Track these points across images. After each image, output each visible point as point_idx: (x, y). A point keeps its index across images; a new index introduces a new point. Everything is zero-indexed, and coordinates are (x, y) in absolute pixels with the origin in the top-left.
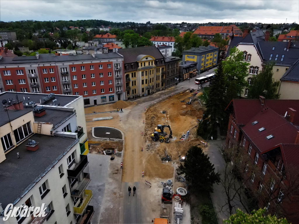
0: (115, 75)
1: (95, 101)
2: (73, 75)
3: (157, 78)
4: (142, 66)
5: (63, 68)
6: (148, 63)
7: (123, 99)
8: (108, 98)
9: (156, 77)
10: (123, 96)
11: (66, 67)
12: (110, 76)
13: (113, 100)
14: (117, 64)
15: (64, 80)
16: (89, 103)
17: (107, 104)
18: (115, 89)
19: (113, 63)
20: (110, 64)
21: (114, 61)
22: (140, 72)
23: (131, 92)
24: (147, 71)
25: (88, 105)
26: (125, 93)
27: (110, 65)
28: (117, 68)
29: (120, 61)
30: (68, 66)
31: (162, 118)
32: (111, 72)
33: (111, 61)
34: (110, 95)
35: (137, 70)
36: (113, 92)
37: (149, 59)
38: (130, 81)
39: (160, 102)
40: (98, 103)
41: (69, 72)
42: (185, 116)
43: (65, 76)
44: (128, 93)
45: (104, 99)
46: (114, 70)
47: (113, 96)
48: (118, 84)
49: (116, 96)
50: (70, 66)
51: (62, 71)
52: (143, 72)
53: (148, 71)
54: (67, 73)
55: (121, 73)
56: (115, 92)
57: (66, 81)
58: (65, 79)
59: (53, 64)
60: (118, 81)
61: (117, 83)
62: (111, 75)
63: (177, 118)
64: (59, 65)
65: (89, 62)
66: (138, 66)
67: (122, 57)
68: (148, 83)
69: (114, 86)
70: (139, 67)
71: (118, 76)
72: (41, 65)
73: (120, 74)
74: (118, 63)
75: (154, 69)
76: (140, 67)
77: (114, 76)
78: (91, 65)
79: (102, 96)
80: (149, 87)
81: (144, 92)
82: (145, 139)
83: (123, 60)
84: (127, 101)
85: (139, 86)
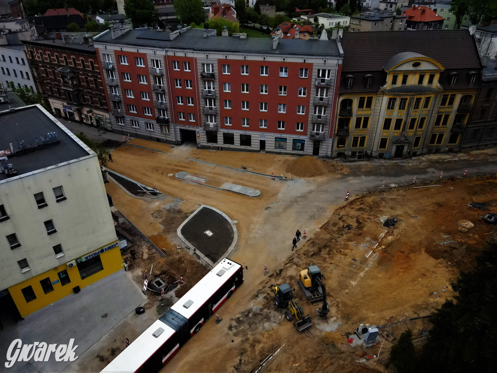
0: (314, 97)
1: (263, 144)
2: (223, 81)
3: (441, 119)
4: (394, 82)
5: (207, 64)
6: (417, 77)
7: (325, 152)
8: (290, 144)
9: (435, 116)
10: (325, 147)
11: (212, 62)
12: (302, 96)
13: (302, 149)
14: (324, 71)
15: (207, 89)
16: (249, 144)
17: (286, 154)
18: (310, 127)
19: (314, 67)
20: (308, 68)
21: (317, 62)
22: (385, 99)
23: (349, 141)
24: (406, 99)
25: (248, 148)
26: (331, 140)
27: (306, 70)
28: (323, 81)
29: (333, 63)
30: (216, 62)
31: (368, 239)
32: (307, 87)
33: (309, 61)
34: (296, 137)
35: (376, 93)
36: (304, 134)
37: (424, 66)
38: (351, 116)
39: (409, 186)
40: (267, 148)
41: (217, 74)
42: (436, 258)
43: (209, 82)
44: (341, 142)
45: (282, 143)
46: (313, 83)
47: (303, 142)
48: (319, 117)
49: (310, 143)
50: (219, 61)
51: (204, 71)
52: (395, 99)
53: (408, 97)
54: (213, 76)
55: (331, 93)
56: (308, 133)
57: (210, 92)
58: (209, 88)
59: (190, 55)
60: (320, 112)
61: (317, 114)
62: (304, 94)
63: (407, 257)
64: (200, 56)
65: (259, 58)
66: (384, 82)
67: (339, 55)
68: (404, 129)
69: (308, 121)
70: (385, 86)
71: (321, 99)
72: (170, 54)
73: (328, 96)
74: (327, 68)
75: (432, 96)
76: (388, 85)
77: (311, 98)
78: (262, 65)
79: (278, 135)
80: (403, 139)
81: (385, 147)
82: (264, 287)
83: (341, 62)
84: (333, 158)
85: (376, 132)
